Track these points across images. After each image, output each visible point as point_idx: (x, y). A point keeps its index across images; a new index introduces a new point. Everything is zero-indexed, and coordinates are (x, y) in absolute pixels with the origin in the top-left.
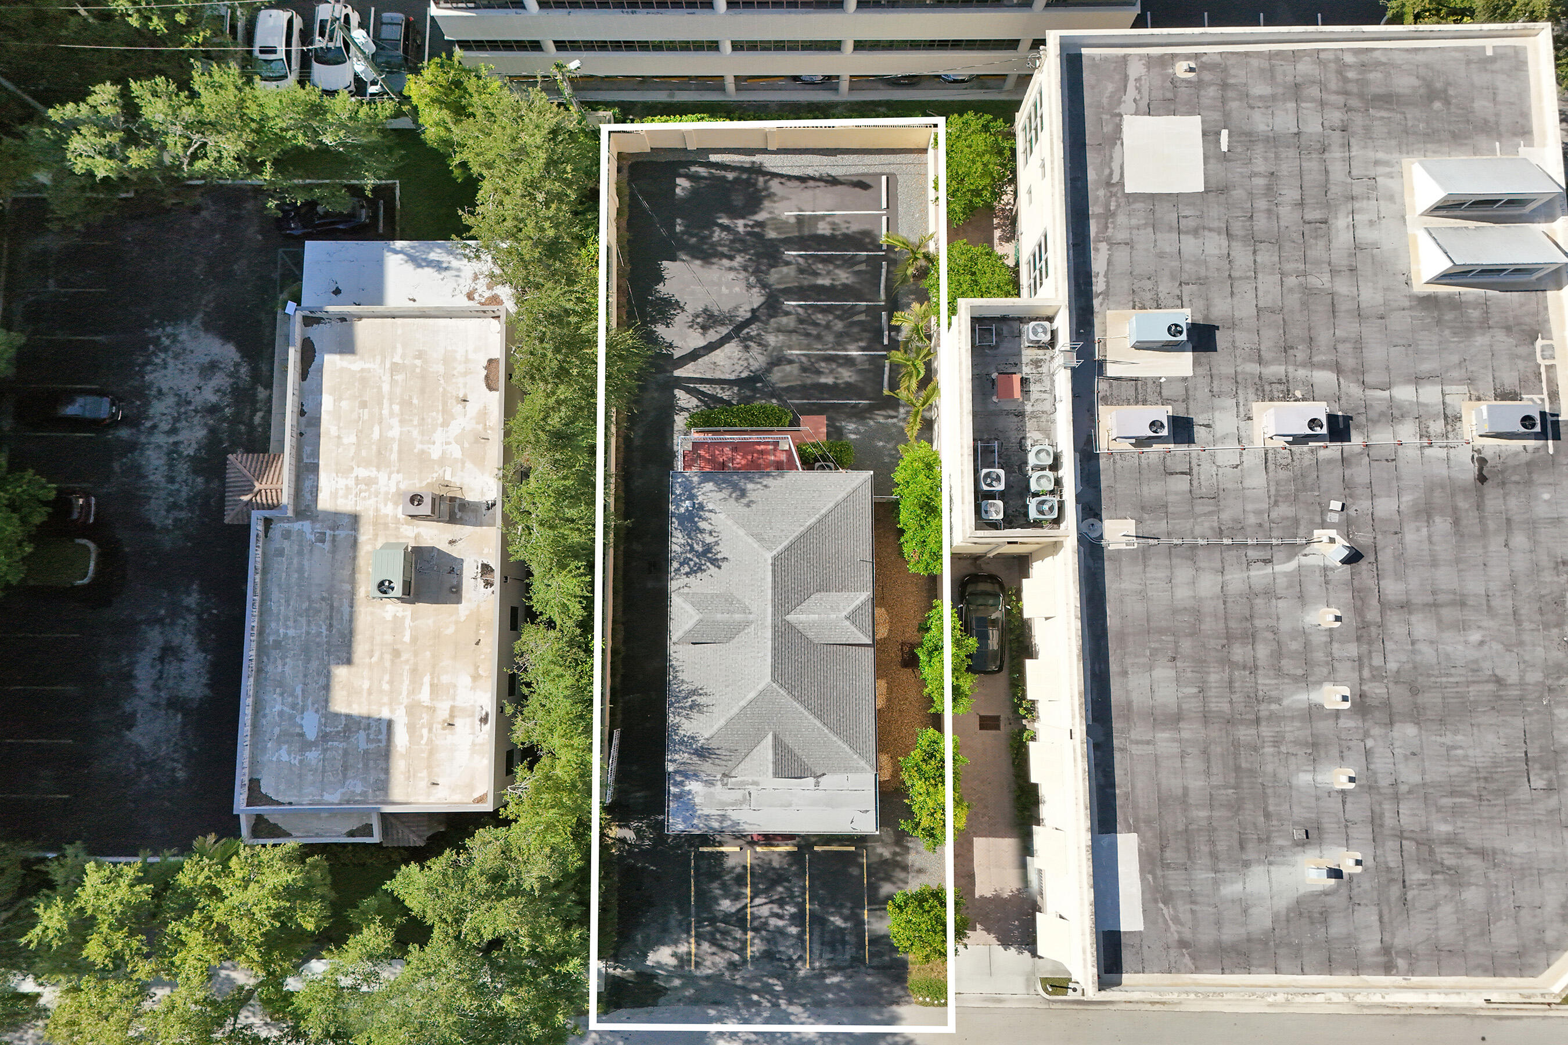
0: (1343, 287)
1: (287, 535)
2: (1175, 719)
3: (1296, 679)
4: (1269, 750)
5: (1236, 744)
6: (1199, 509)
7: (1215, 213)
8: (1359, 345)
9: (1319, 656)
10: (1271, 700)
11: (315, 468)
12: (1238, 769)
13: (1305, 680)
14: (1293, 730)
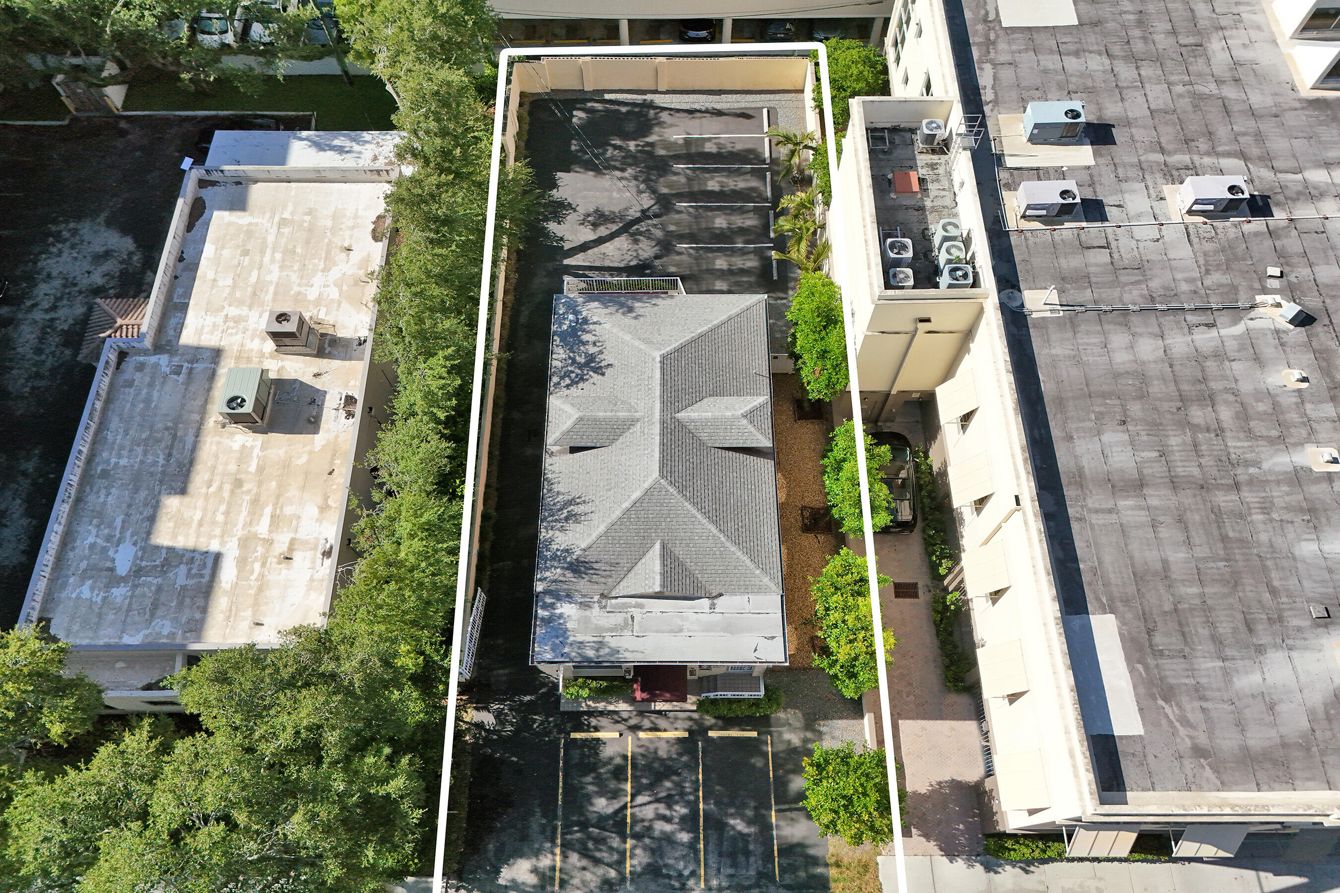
0: (1230, 92)
1: (141, 367)
2: (1139, 485)
3: (1271, 441)
4: (1258, 517)
5: (1217, 512)
6: (1123, 279)
7: (1092, 39)
8: (1259, 137)
9: (1293, 416)
10: (1247, 464)
11: (184, 307)
12: (1224, 538)
13: (1282, 441)
14: (1280, 495)
